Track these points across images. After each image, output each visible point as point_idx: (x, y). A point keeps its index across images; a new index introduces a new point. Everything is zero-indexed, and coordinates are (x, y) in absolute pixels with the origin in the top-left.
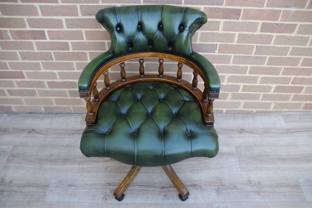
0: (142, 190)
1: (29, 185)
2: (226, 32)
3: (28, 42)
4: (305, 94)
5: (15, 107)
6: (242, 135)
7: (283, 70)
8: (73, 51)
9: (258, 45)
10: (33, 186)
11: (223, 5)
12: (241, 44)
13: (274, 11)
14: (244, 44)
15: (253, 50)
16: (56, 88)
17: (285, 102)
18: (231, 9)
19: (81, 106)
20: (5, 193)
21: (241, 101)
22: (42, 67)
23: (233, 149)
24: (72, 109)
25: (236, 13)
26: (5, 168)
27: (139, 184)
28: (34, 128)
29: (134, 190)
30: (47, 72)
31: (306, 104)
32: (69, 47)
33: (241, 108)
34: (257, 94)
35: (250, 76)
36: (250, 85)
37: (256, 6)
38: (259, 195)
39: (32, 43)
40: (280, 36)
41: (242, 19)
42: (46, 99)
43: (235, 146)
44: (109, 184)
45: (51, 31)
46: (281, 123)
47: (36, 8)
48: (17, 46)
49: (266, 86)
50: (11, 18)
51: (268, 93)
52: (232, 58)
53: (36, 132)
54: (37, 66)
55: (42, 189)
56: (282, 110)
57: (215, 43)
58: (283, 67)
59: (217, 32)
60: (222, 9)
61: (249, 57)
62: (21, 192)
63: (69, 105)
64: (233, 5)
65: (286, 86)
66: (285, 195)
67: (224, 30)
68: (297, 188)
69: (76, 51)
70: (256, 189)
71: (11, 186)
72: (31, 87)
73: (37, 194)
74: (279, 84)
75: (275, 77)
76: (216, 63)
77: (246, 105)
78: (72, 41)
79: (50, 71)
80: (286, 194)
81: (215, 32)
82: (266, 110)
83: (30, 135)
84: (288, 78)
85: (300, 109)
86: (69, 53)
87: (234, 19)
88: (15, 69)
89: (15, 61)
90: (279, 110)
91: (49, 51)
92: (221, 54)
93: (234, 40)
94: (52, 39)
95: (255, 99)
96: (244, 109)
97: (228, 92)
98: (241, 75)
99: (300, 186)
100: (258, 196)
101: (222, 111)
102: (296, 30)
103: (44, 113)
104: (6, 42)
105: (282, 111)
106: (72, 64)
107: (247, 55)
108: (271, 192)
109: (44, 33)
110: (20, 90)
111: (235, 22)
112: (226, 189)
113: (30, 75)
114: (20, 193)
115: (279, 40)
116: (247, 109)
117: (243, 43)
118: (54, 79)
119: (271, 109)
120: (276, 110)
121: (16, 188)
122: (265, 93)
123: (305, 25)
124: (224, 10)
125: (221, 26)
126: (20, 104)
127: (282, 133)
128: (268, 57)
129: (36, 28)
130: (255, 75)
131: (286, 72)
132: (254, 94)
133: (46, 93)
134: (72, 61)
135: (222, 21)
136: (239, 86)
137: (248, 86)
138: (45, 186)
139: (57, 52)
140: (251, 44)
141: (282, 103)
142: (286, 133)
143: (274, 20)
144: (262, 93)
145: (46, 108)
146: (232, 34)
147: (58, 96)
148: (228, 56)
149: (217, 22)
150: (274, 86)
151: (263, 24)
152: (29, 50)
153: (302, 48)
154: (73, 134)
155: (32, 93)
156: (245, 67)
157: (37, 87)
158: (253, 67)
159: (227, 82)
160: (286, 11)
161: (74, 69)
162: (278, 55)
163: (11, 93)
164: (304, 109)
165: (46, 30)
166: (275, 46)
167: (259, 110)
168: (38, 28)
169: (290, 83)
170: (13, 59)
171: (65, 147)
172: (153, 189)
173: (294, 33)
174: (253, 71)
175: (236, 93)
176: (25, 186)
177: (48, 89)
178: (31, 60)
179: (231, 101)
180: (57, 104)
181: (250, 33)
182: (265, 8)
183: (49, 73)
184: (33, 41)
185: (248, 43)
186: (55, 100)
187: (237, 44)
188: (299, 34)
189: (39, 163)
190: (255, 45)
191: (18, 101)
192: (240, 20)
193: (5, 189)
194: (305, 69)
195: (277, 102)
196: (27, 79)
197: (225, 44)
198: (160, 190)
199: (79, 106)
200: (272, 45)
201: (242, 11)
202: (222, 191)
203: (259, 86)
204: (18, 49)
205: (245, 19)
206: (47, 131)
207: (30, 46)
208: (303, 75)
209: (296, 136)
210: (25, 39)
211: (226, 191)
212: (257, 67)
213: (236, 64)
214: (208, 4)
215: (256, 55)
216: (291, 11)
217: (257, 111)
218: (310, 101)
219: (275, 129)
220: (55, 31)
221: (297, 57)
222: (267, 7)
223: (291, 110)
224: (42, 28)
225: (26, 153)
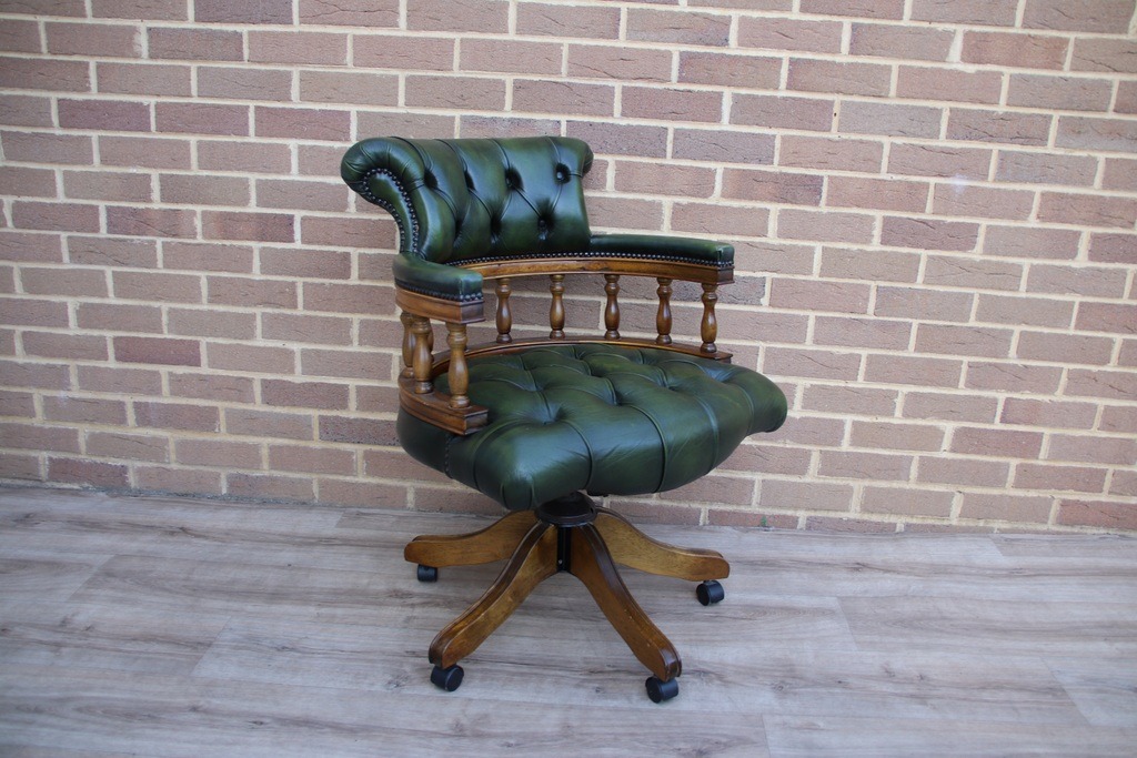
0: (522, 674)
1: (150, 638)
2: (788, 242)
3: (240, 248)
4: (1052, 464)
5: (140, 471)
6: (859, 575)
7: (968, 372)
8: (358, 282)
9: (882, 284)
10: (162, 642)
11: (772, 163)
12: (833, 280)
13: (911, 185)
14: (841, 281)
15: (867, 299)
16: (283, 405)
17: (996, 492)
18: (794, 176)
19: (348, 479)
20: (64, 650)
21: (851, 482)
22: (259, 331)
23: (831, 602)
24: (315, 489)
25: (811, 188)
26: (77, 597)
27: (511, 660)
28: (187, 526)
29: (496, 671)
30: (271, 348)
31: (1065, 504)
32: (350, 267)
33: (853, 513)
34: (901, 457)
35: (871, 390)
36: (875, 420)
37: (859, 170)
38: (925, 704)
39: (252, 252)
40: (941, 257)
41: (827, 205)
42: (244, 443)
43: (838, 597)
44: (414, 654)
45: (310, 219)
46: (989, 555)
47: (289, 152)
48: (209, 259)
49: (925, 427)
50: (217, 178)
51: (936, 455)
52: (811, 323)
53: (192, 534)
54: (244, 326)
55: (189, 649)
56: (991, 525)
57: (759, 275)
58: (966, 359)
59: (763, 240)
60: (771, 173)
61: (861, 321)
62: (120, 651)
63: (310, 471)
64: (800, 165)
65: (986, 430)
66: (1015, 709)
67: (780, 235)
68: (1054, 695)
69: (367, 283)
70: (911, 690)
71: (88, 636)
72: (209, 396)
73: (169, 658)
74: (962, 420)
75: (945, 395)
76: (764, 340)
77: (872, 501)
78: (362, 251)
79: (278, 344)
80: (1018, 706)
81: (757, 240)
82: (938, 523)
83: (170, 539)
84: (987, 398)
85: (1050, 522)
86: (346, 286)
87: (805, 203)
88: (180, 333)
89: (187, 306)
90: (981, 524)
91: (290, 279)
92: (777, 311)
93: (812, 267)
94: (309, 243)
95: (897, 478)
96: (866, 517)
97: (807, 447)
98: (842, 384)
99: (1064, 690)
100: (919, 707)
101: (795, 520)
102: (981, 240)
103: (224, 499)
104: (183, 244)
105: (991, 530)
106: (348, 323)
107: (853, 316)
108: (965, 699)
109: (291, 224)
110: (173, 405)
111: (810, 213)
112: (806, 686)
113: (218, 357)
114: (113, 653)
115: (938, 271)
116: (875, 518)
117: (838, 277)
118: (285, 373)
119: (954, 522)
120: (971, 523)
121: (101, 642)
122: (925, 454)
123: (1001, 227)
124: (776, 178)
125: (773, 225)
126: (157, 462)
127: (992, 577)
128: (915, 323)
129: (275, 207)
130: (884, 387)
131: (979, 377)
132: (891, 457)
133: (249, 423)
134: (348, 316)
135: (775, 209)
136: (841, 424)
137: (868, 424)
138: (201, 646)
139: (312, 284)
140: (860, 282)
141: (988, 496)
142: (1006, 576)
143: (914, 211)
144: (916, 455)
145: (234, 482)
146: (804, 247)
147: (283, 434)
148: (798, 316)
149: (761, 209)
150: (949, 427)
151: (887, 220)
152: (238, 272)
153: (1009, 298)
154: (311, 544)
155: (206, 419)
156: (851, 354)
157: (229, 399)
158: (877, 356)
159: (803, 407)
160: (941, 185)
161: (351, 342)
162: (944, 320)
163: (145, 415)
164: (1061, 524)
165: (298, 214)
166: (930, 288)
167: (914, 521)
168: (280, 207)
169: (997, 419)
170: (183, 300)
171: (283, 568)
172: (560, 673)
173: (975, 251)
174: (878, 370)
175: (835, 449)
176: (134, 640)
177: (259, 406)
178: (235, 303)
179: (822, 481)
180: (273, 466)
181: (855, 247)
182: (884, 175)
183: (276, 350)
184: (256, 245)
185: (851, 277)
186: (272, 448)
187: (820, 279)
188: (990, 254)
189: (192, 595)
190: (873, 284)
191: (154, 449)
192: (823, 208)
193: (68, 641)
194: (1032, 367)
195: (968, 490)
196: (205, 369)
197: (787, 280)
198: (582, 677)
199: (341, 478)
200: (919, 285)
201: (826, 180)
202: (793, 690)
203: (901, 425)
204: (207, 269)
205: (837, 205)
206: (227, 534)
207: (242, 260)
208: (1032, 389)
209: (1043, 584)
210: (234, 239)
211: (809, 690)
212: (887, 357)
213: (824, 343)
214: (732, 160)
215: (881, 318)
216: (956, 186)
217: (908, 526)
218: (1076, 490)
219: (970, 567)
220: (324, 219)
221: (1000, 326)
222: (890, 175)
223: (1021, 526)
224: (290, 208)
225: (151, 572)
